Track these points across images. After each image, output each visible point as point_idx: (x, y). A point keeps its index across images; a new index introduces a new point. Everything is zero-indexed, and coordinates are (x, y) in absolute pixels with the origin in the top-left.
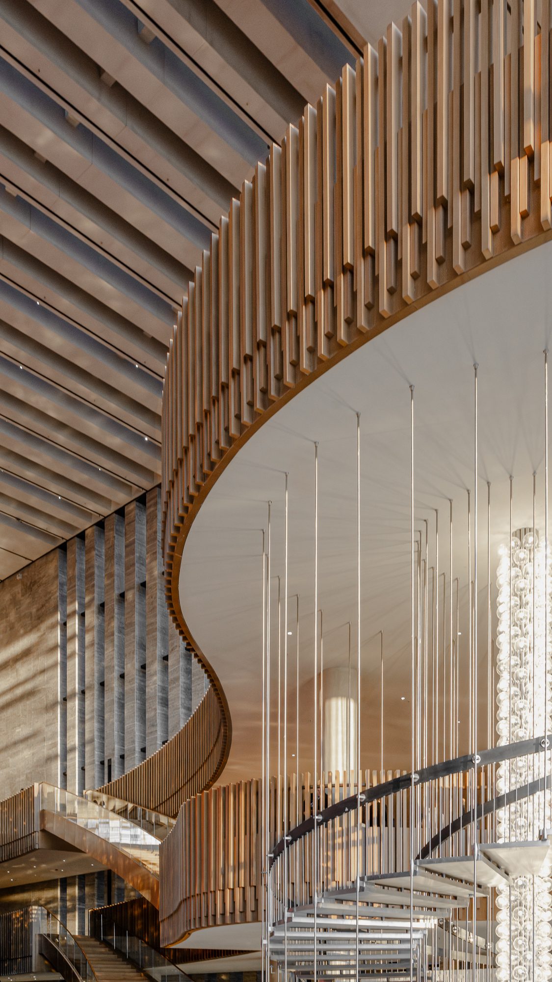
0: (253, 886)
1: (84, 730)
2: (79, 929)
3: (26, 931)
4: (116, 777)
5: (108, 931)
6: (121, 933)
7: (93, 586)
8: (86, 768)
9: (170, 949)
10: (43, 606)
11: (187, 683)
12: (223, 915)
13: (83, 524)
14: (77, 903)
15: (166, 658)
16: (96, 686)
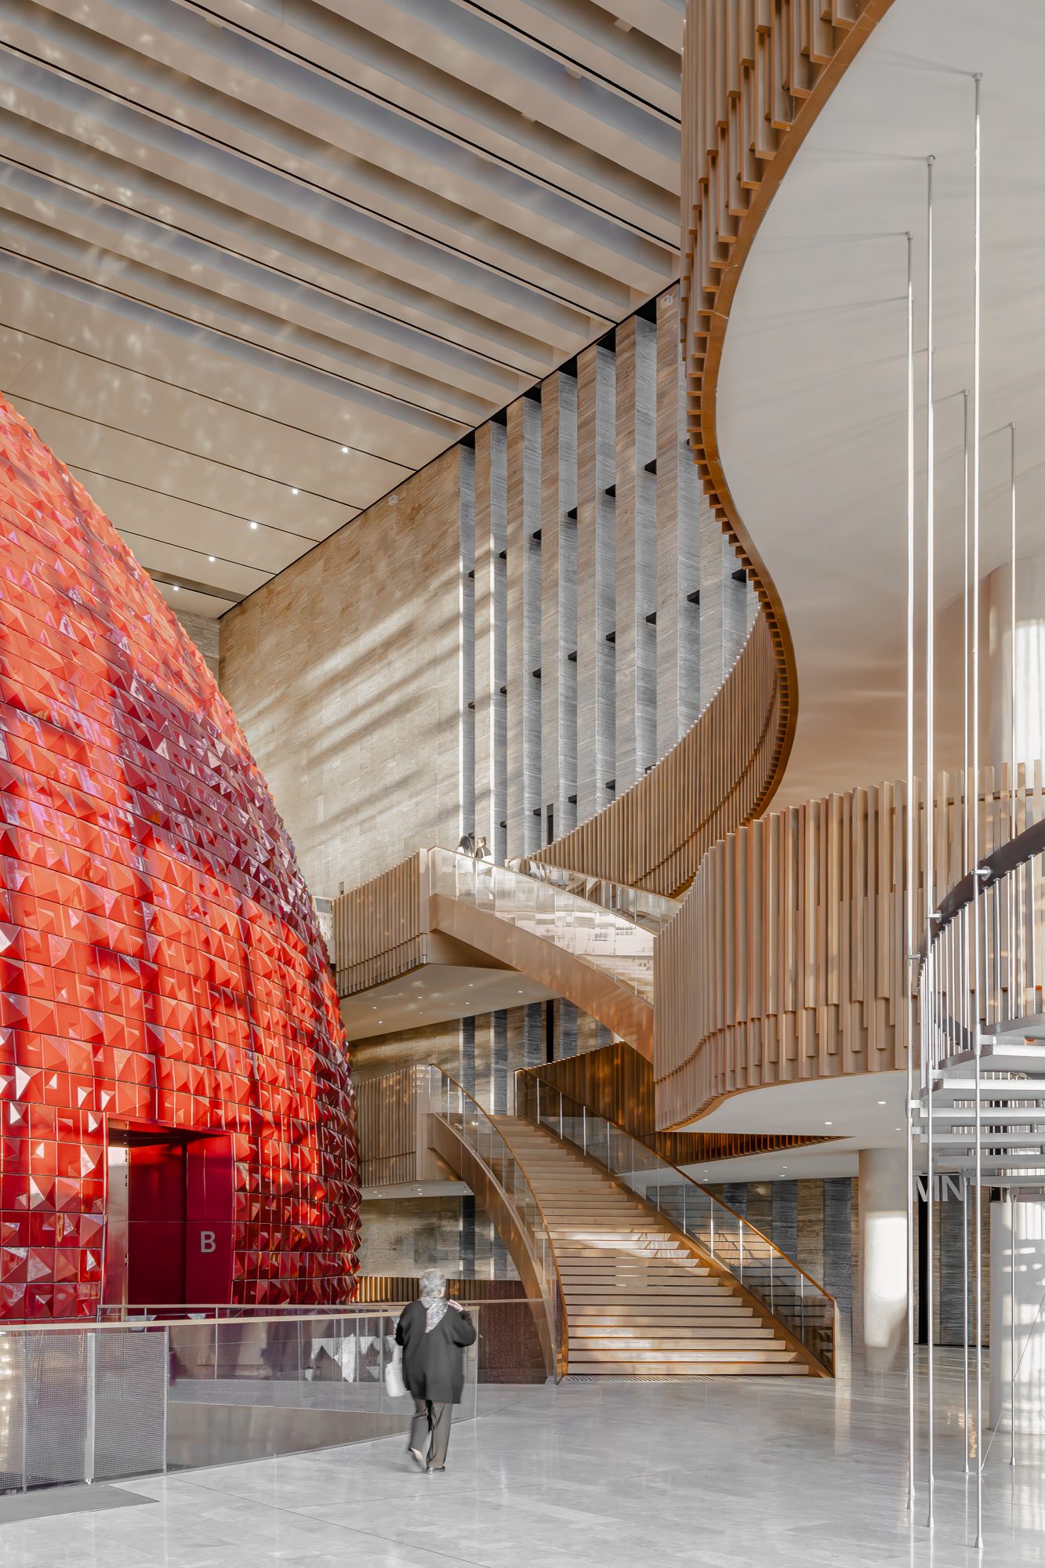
0: (855, 1002)
1: (505, 757)
2: (495, 1105)
3: (405, 1108)
4: (561, 831)
5: (549, 1109)
6: (573, 1111)
7: (521, 503)
8: (509, 823)
9: (676, 1133)
10: (434, 546)
11: (691, 661)
12: (794, 1060)
13: (502, 395)
14: (493, 1060)
15: (652, 619)
16: (527, 678)
